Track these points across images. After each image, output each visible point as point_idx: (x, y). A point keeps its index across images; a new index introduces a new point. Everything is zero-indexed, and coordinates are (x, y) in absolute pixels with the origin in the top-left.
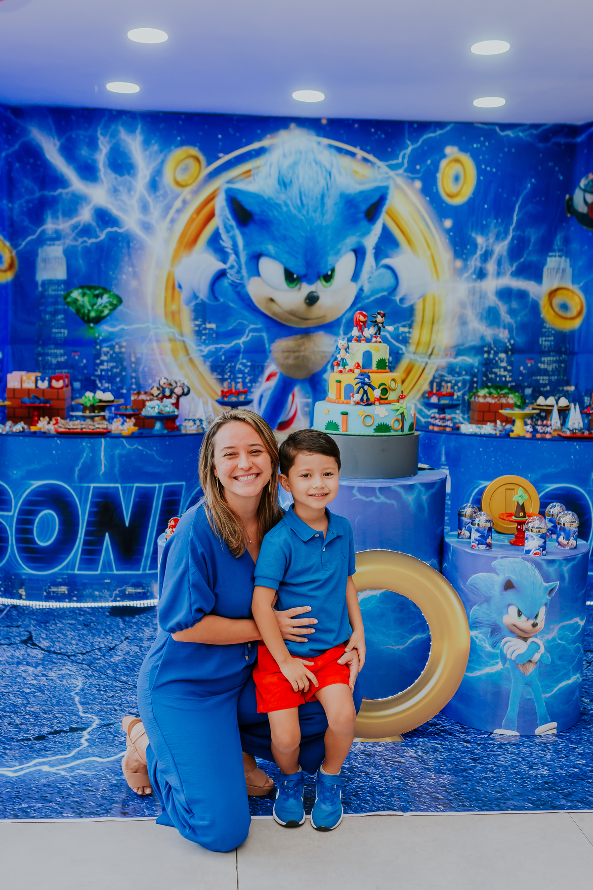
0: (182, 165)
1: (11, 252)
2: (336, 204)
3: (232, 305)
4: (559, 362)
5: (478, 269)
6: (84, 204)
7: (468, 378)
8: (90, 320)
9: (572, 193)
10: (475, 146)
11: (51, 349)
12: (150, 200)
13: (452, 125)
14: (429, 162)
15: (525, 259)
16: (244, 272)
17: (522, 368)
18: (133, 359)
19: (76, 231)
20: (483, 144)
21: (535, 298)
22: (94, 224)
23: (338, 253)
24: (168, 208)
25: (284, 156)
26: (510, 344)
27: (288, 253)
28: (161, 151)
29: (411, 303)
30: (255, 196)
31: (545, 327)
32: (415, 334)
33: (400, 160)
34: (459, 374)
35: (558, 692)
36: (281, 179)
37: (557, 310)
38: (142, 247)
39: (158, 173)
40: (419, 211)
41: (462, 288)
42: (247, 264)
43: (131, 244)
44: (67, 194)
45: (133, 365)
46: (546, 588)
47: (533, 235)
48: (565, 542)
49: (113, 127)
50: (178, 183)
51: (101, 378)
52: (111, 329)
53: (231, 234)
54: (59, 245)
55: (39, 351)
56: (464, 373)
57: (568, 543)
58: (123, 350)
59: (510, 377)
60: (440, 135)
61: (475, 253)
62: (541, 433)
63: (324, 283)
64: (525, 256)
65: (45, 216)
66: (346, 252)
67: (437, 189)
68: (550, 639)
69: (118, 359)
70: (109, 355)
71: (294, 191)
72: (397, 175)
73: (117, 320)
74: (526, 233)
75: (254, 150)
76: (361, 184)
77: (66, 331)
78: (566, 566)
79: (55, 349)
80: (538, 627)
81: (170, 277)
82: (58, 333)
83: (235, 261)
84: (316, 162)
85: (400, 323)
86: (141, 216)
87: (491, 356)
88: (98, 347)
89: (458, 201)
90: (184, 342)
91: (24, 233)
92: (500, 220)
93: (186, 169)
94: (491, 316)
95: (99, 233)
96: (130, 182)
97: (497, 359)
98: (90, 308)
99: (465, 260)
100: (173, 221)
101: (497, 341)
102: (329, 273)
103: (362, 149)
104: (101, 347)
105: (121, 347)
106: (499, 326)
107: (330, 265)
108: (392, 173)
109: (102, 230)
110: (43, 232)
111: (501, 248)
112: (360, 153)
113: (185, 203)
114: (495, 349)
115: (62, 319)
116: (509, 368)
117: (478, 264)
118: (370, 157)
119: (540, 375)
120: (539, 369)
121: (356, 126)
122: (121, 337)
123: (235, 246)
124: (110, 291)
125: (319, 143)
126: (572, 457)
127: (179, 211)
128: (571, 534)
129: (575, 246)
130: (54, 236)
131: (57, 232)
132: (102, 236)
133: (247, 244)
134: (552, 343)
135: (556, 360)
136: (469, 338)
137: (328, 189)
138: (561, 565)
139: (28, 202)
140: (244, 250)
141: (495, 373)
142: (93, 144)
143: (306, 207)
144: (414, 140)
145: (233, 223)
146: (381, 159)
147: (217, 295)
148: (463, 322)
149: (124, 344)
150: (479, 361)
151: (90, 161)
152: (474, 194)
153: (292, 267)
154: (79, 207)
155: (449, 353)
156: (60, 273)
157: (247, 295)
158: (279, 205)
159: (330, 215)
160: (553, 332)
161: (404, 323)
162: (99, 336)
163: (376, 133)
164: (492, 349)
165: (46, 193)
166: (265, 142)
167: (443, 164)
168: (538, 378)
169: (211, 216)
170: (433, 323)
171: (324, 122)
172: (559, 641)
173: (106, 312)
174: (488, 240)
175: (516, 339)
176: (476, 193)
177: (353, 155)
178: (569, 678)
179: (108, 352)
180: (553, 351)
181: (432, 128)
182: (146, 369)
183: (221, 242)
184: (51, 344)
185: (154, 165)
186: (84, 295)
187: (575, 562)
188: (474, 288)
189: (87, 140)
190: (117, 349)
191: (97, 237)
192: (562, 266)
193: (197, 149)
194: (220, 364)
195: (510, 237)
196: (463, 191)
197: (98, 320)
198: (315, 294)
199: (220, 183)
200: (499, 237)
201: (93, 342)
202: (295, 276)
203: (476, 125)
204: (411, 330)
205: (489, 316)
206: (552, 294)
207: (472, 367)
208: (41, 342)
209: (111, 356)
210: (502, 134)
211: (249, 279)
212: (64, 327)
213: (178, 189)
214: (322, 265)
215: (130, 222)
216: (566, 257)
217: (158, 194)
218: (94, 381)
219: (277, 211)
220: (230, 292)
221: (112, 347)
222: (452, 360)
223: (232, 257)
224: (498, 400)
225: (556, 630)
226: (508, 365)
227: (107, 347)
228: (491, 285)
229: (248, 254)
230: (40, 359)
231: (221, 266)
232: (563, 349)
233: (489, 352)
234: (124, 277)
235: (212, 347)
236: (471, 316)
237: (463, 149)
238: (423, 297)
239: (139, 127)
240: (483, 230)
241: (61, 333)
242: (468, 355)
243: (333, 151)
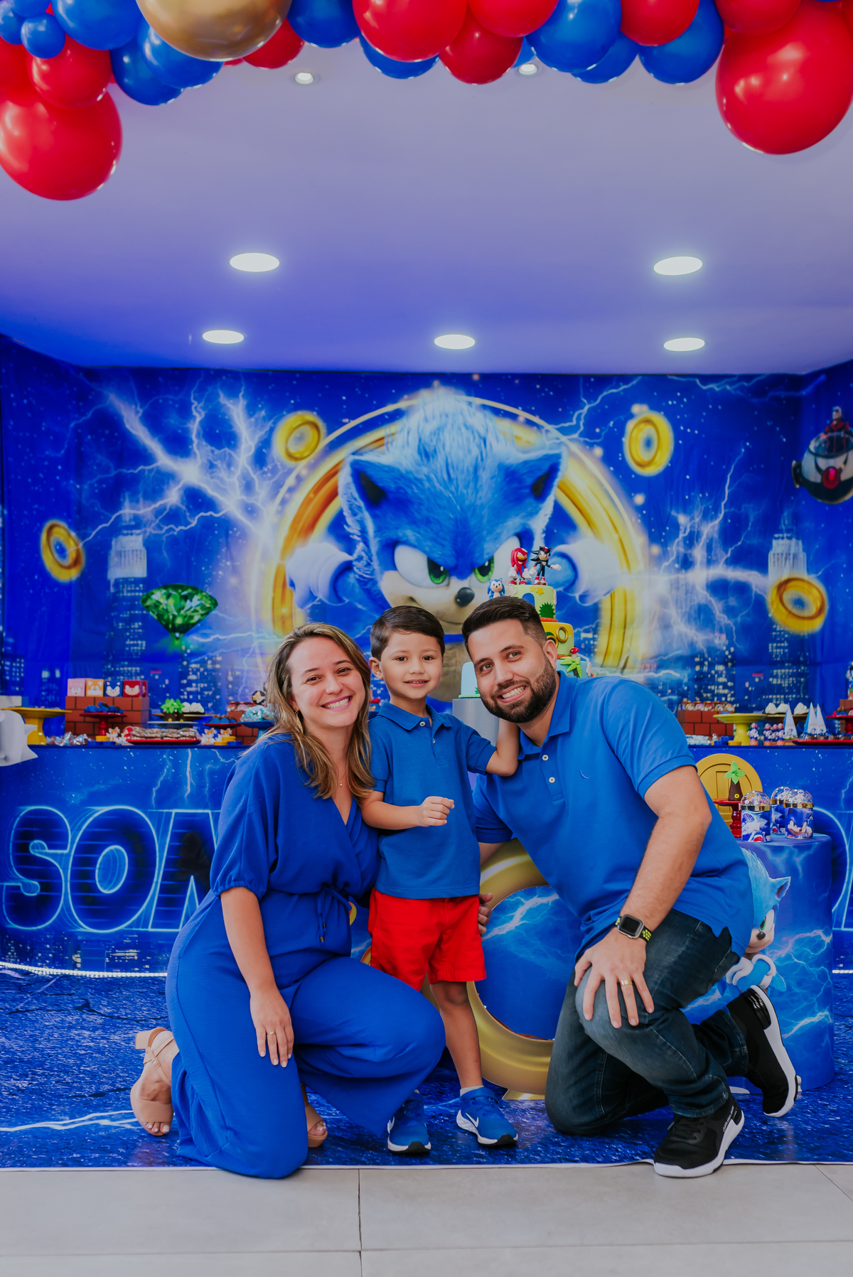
0: (296, 434)
1: (77, 545)
2: (492, 478)
3: (360, 606)
4: (798, 675)
5: (681, 556)
6: (171, 483)
7: (675, 698)
8: (175, 629)
9: (799, 458)
10: (670, 403)
11: (123, 666)
12: (255, 476)
13: (640, 378)
14: (611, 423)
15: (743, 542)
16: (376, 564)
17: (747, 684)
18: (230, 678)
19: (160, 517)
20: (680, 400)
21: (759, 592)
22: (184, 508)
23: (497, 540)
24: (278, 486)
25: (426, 420)
26: (730, 653)
27: (435, 540)
28: (269, 417)
29: (596, 601)
30: (390, 470)
31: (775, 630)
32: (602, 642)
33: (574, 422)
34: (663, 693)
35: (799, 1033)
36: (421, 447)
37: (790, 607)
38: (244, 535)
39: (266, 443)
40: (601, 485)
41: (662, 581)
42: (378, 554)
43: (231, 532)
44: (150, 471)
45: (230, 686)
46: (773, 885)
47: (752, 512)
48: (796, 829)
49: (210, 389)
50: (290, 456)
52: (202, 640)
53: (358, 517)
54: (139, 534)
55: (108, 669)
56: (669, 691)
57: (801, 830)
58: (218, 666)
59: (732, 696)
60: (624, 390)
61: (677, 536)
62: (770, 740)
63: (479, 576)
64: (742, 539)
65: (122, 500)
66: (507, 539)
67: (623, 457)
68: (783, 956)
69: (210, 678)
70: (198, 673)
71: (439, 462)
72: (571, 440)
73: (210, 628)
74: (743, 510)
75: (386, 413)
76: (524, 452)
77: (144, 642)
78: (798, 856)
79: (128, 666)
80: (766, 939)
81: (279, 571)
82: (134, 645)
83: (363, 551)
84: (466, 427)
85: (581, 628)
86: (244, 497)
87: (705, 669)
88: (185, 663)
89: (652, 471)
91: (95, 519)
92: (707, 495)
93: (301, 439)
94: (702, 616)
95: (189, 520)
96: (230, 456)
97: (713, 672)
98: (176, 613)
99: (664, 545)
100: (284, 502)
101: (711, 649)
102: (487, 564)
103: (524, 410)
104: (189, 663)
105: (214, 663)
106: (713, 631)
107: (488, 554)
108: (564, 439)
109: (193, 516)
110: (119, 518)
111: (710, 529)
112: (523, 415)
113: (299, 479)
114: (710, 659)
115: (140, 628)
116: (730, 684)
117: (682, 550)
118: (536, 419)
119: (773, 694)
120: (771, 685)
121: (517, 382)
122: (216, 650)
123: (363, 532)
124: (202, 592)
125: (470, 404)
126: (814, 769)
127: (291, 490)
128: (804, 819)
129: (808, 525)
130: (133, 523)
131: (136, 518)
132: (194, 523)
133: (379, 530)
134: (786, 650)
135: (793, 673)
136: (675, 646)
137: (482, 460)
138: (791, 853)
139: (100, 482)
140: (375, 537)
141: (712, 692)
142: (185, 412)
143: (455, 482)
144: (591, 398)
145: (361, 504)
146: (549, 422)
147: (340, 594)
148: (665, 626)
149: (219, 658)
150: (688, 675)
151: (180, 431)
152: (671, 462)
153: (437, 555)
154: (165, 487)
155: (648, 666)
156: (139, 569)
157: (380, 593)
158: (420, 481)
159: (486, 492)
160: (786, 636)
161: (587, 627)
162: (186, 649)
163: (542, 390)
164: (705, 659)
165: (125, 471)
166: (402, 404)
167: (630, 425)
168: (770, 697)
169: (333, 495)
170: (625, 628)
171: (476, 377)
172: (796, 960)
173: (197, 618)
174: (692, 518)
175: (738, 645)
176: (675, 459)
177: (513, 417)
178: (813, 1014)
179: (198, 670)
180: (788, 662)
181: (614, 383)
182: (247, 691)
183: (345, 527)
184: (124, 660)
185: (261, 434)
186: (169, 596)
187: (811, 852)
188: (677, 581)
189: (177, 406)
190: (209, 666)
191: (188, 523)
192: (792, 551)
193: (315, 413)
195: (721, 516)
196: (657, 459)
197: (186, 629)
198: (468, 591)
199: (344, 454)
200: (707, 516)
201: (177, 657)
202: (442, 569)
203: (670, 377)
204: (596, 636)
205: (699, 617)
206: (782, 586)
207: (680, 683)
208: (111, 658)
209: (202, 674)
210: (704, 388)
211: (382, 573)
212: (142, 640)
213: (291, 463)
214: (477, 555)
215: (230, 503)
216: (798, 539)
217: (266, 469)
219: (417, 486)
220: (357, 589)
221: (203, 663)
222: (653, 675)
223: (360, 546)
224: (713, 708)
225: (790, 945)
226: (728, 681)
227: (196, 663)
228: (700, 576)
229: (381, 542)
231: (346, 557)
232: (801, 659)
233: (701, 664)
234: (220, 573)
236: (674, 614)
237: (655, 407)
238: (610, 593)
239: (243, 388)
240: (686, 507)
241: (137, 645)
242: (674, 668)
243: (489, 414)
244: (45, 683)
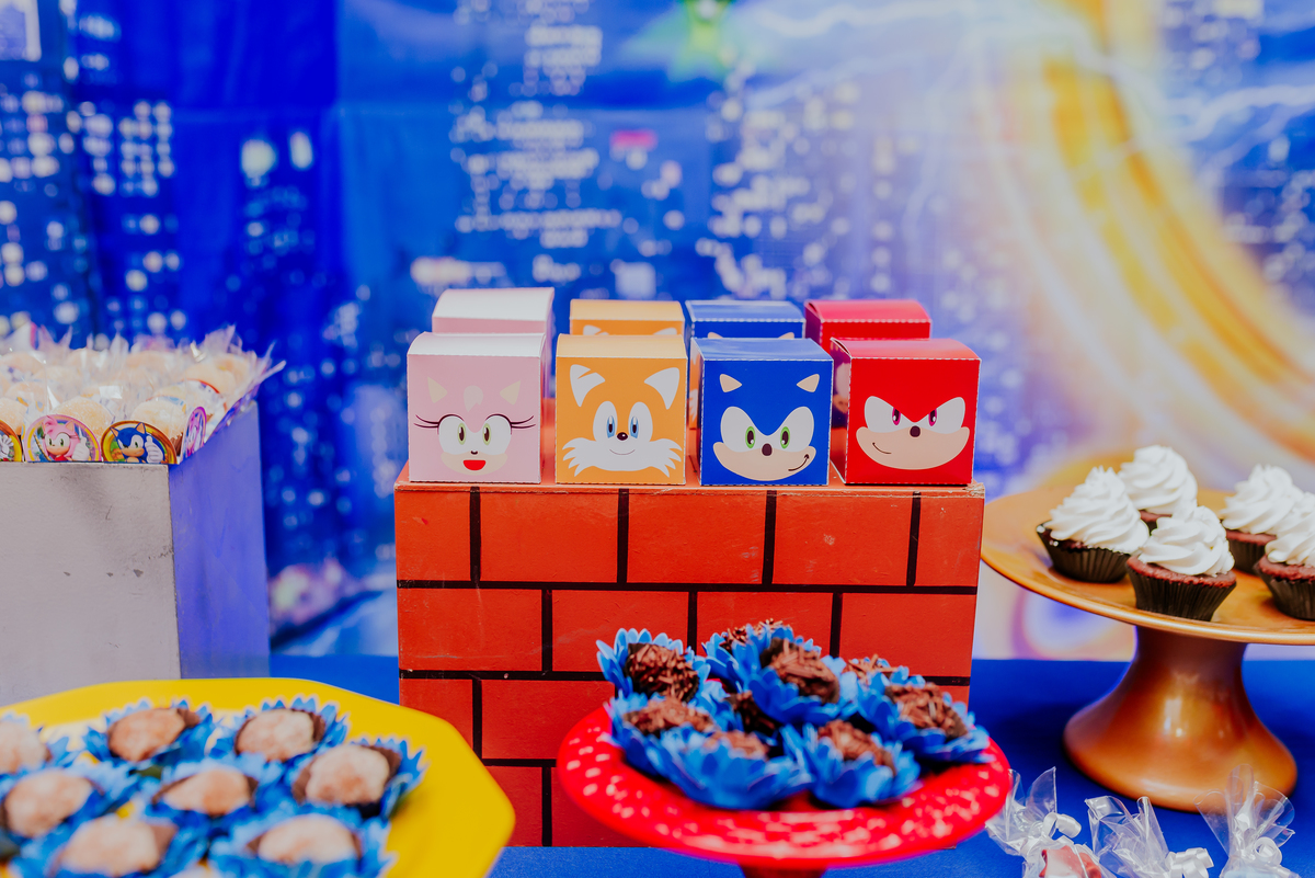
11: (525, 121)
18: (884, 163)
45: (882, 190)
51: (742, 247)
55: (471, 133)
58: (843, 121)
69: (817, 162)
70: (777, 146)
79: (542, 119)
82: (556, 47)
88: (730, 111)
90: (1110, 82)
104: (744, 110)
105: (832, 107)
122: (835, 62)
149: (848, 93)
162: (737, 59)
179: (775, 133)
182: (937, 205)
184: (524, 99)
190: (815, 118)
194: (1265, 177)
201: (701, 90)
208: (479, 91)
209: (790, 147)
212: (582, 20)
218: (710, 262)
221: (792, 108)
227: (772, 108)
230: (477, 165)
235: (1236, 103)
241: (567, 46)
244: (259, 191)
